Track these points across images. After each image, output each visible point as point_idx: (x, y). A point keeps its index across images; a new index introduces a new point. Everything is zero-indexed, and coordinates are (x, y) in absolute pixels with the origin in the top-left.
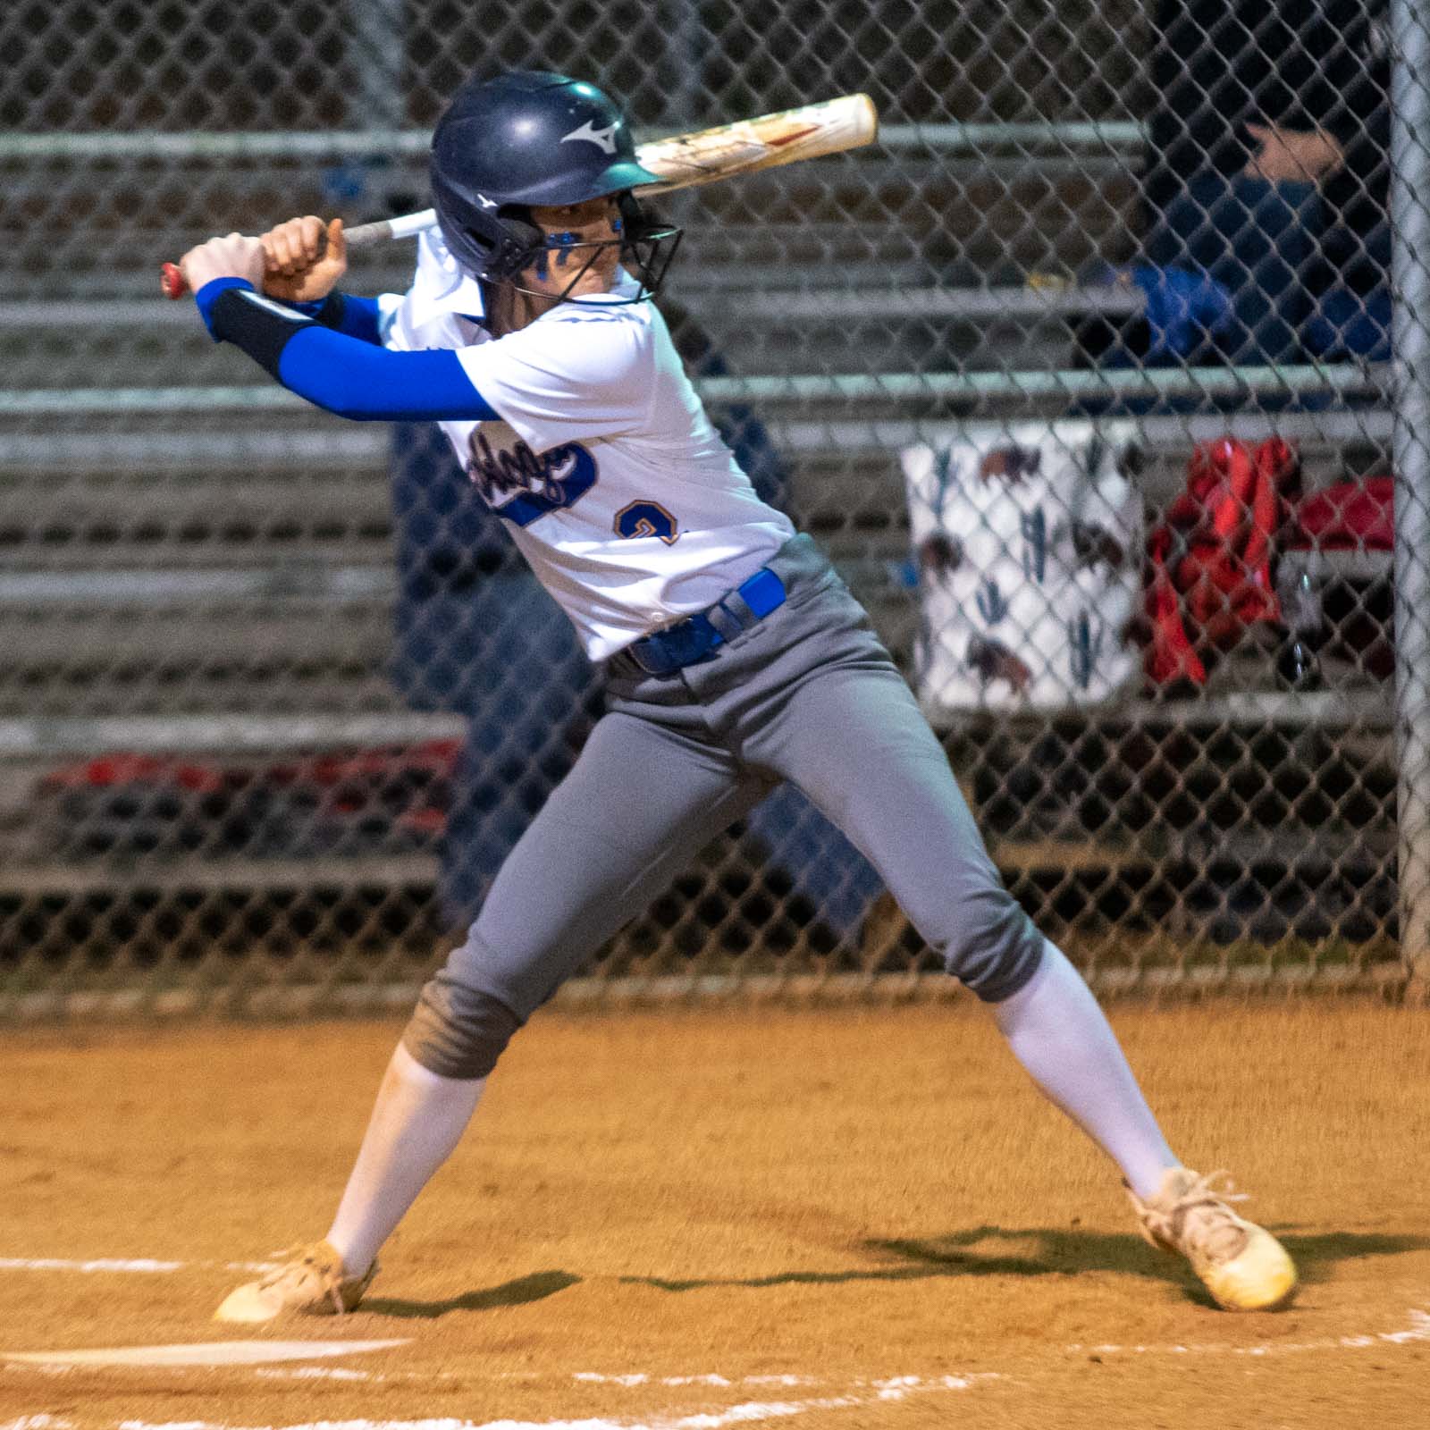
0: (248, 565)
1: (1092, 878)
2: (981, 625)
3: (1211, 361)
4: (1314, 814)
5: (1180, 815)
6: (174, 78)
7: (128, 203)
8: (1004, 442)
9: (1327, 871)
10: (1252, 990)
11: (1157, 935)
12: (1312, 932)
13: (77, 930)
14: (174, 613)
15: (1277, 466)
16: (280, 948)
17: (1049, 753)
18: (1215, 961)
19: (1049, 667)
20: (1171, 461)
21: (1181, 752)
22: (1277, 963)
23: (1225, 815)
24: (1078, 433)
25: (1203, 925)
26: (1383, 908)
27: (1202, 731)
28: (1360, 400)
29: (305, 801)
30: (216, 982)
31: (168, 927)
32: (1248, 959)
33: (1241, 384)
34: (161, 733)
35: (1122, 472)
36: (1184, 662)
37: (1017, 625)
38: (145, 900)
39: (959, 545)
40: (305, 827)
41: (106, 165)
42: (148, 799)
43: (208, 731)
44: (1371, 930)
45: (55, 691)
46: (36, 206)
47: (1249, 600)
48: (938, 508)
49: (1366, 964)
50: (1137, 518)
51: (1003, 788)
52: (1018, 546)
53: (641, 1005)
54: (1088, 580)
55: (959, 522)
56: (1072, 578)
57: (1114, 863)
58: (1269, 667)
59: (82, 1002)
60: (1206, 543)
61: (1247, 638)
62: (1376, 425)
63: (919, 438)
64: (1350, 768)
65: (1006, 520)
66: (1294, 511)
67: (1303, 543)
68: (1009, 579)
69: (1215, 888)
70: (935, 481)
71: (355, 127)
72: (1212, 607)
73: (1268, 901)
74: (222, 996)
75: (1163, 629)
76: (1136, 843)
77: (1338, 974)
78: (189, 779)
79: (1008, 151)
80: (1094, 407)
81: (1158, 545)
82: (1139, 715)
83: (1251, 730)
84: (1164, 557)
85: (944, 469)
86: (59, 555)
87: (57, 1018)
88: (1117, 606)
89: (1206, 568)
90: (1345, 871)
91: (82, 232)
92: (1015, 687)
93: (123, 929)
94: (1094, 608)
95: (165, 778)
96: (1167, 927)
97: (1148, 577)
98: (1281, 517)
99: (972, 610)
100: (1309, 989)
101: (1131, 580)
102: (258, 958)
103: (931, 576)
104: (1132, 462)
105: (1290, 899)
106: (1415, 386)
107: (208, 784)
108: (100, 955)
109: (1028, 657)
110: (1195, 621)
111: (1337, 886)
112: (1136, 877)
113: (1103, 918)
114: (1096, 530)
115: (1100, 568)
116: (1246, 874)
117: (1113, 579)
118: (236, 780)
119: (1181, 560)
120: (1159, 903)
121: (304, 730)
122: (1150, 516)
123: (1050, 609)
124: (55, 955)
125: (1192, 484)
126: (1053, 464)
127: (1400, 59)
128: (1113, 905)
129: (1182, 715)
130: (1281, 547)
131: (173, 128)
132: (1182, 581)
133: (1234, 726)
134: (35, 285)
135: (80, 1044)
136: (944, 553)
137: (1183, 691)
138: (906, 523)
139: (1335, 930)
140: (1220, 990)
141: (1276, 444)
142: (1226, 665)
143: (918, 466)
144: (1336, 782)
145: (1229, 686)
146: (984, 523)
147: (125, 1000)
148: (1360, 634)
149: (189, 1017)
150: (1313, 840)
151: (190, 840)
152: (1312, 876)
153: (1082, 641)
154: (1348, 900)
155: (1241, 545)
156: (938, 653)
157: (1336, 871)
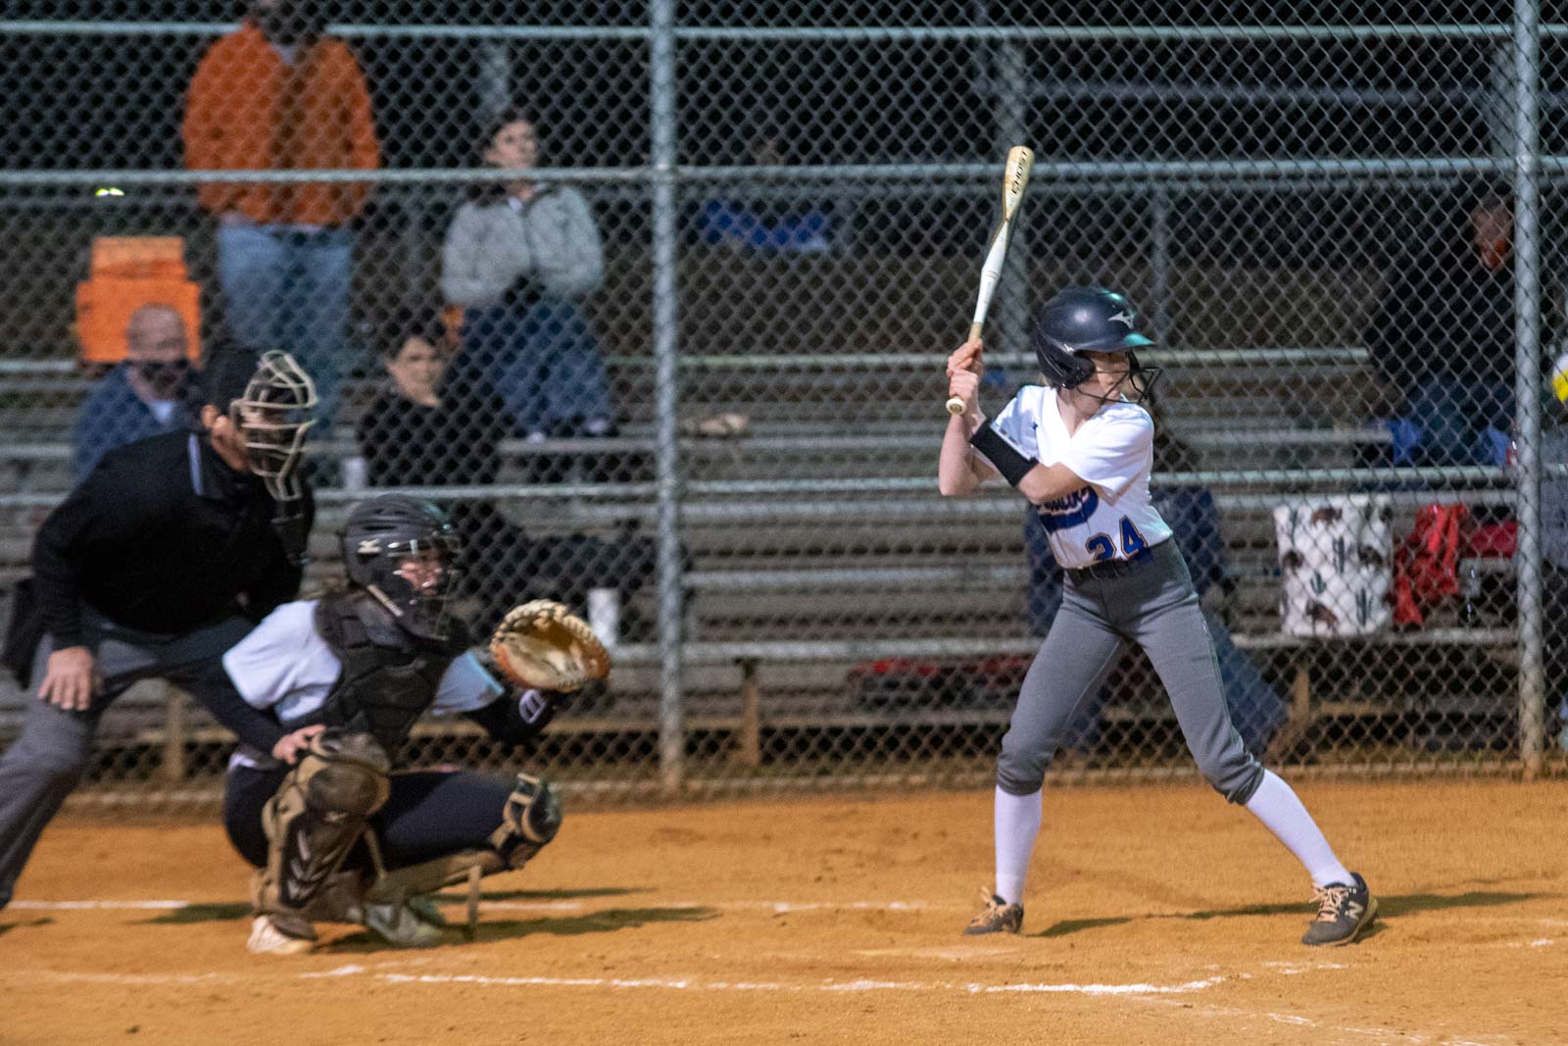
0: (954, 566)
1: (1369, 719)
2: (1313, 595)
3: (1427, 464)
4: (1478, 688)
5: (1412, 688)
6: (917, 327)
7: (894, 388)
8: (1325, 505)
9: (1484, 716)
10: (1448, 774)
11: (1401, 746)
12: (1477, 745)
13: (870, 744)
14: (917, 590)
15: (1459, 517)
16: (969, 754)
17: (1347, 658)
18: (1429, 761)
19: (1347, 616)
20: (1408, 514)
21: (1412, 657)
22: (1459, 761)
23: (1434, 688)
24: (1361, 500)
25: (1423, 742)
26: (1510, 735)
27: (1423, 647)
28: (1501, 485)
29: (981, 682)
30: (937, 769)
31: (915, 743)
32: (1444, 759)
33: (1442, 475)
34: (909, 648)
35: (1383, 519)
36: (1413, 613)
37: (1332, 595)
38: (903, 729)
39: (1303, 556)
40: (981, 693)
41: (884, 369)
42: (904, 681)
43: (933, 647)
44: (1505, 745)
45: (859, 627)
46: (849, 389)
47: (1445, 583)
48: (1291, 537)
49: (1503, 761)
50: (1390, 542)
51: (1324, 675)
52: (1331, 556)
53: (1146, 781)
54: (1366, 572)
55: (1303, 545)
56: (1359, 571)
57: (1379, 713)
58: (1456, 615)
59: (872, 780)
60: (1424, 555)
62: (1508, 497)
63: (1283, 503)
64: (1495, 665)
65: (1326, 543)
66: (1468, 539)
67: (1471, 554)
68: (1327, 572)
69: (1429, 724)
70: (1290, 525)
71: (1003, 351)
72: (1427, 587)
73: (1455, 730)
74: (940, 777)
75: (1403, 597)
76: (1390, 702)
77: (1490, 767)
78: (924, 671)
79: (1329, 362)
80: (1369, 487)
81: (1402, 555)
82: (1391, 639)
83: (1447, 647)
84: (1404, 561)
85: (1294, 518)
86: (862, 560)
87: (861, 788)
88: (1381, 584)
89: (1425, 567)
90: (1493, 717)
91: (872, 402)
92: (1330, 625)
93: (892, 743)
94: (1370, 585)
95: (914, 669)
96: (1405, 745)
97: (1395, 572)
98: (1461, 542)
99: (1309, 588)
100: (1475, 774)
101: (1387, 572)
102: (958, 758)
103: (1288, 571)
104: (1387, 514)
105: (1466, 729)
106: (1528, 477)
107: (933, 674)
108: (881, 756)
109: (1337, 611)
110: (1420, 592)
111: (1489, 724)
112: (1390, 719)
113: (1374, 739)
114: (1370, 548)
115: (1372, 568)
116: (1444, 717)
117: (1378, 571)
118: (948, 671)
119: (1412, 563)
120: (1401, 732)
121: (980, 646)
122: (1396, 541)
123: (1348, 587)
124: (859, 757)
125: (1417, 526)
126: (1349, 516)
127: (1520, 316)
128: (1379, 733)
129: (1412, 639)
130: (1462, 556)
131: (917, 351)
132: (1412, 573)
133: (1438, 645)
134: (848, 428)
135: (872, 800)
136: (1295, 559)
137: (1413, 627)
138: (1276, 544)
139: (1488, 744)
140: (1431, 775)
141: (1458, 507)
142: (1434, 614)
143: (1282, 516)
144: (1489, 671)
145: (1435, 625)
146: (1315, 543)
147: (893, 779)
148: (1501, 599)
149: (924, 787)
150: (1477, 700)
151: (924, 701)
152: (1478, 719)
153: (1362, 601)
154: (1494, 730)
155: (1442, 556)
156: (1292, 610)
157: (1488, 715)
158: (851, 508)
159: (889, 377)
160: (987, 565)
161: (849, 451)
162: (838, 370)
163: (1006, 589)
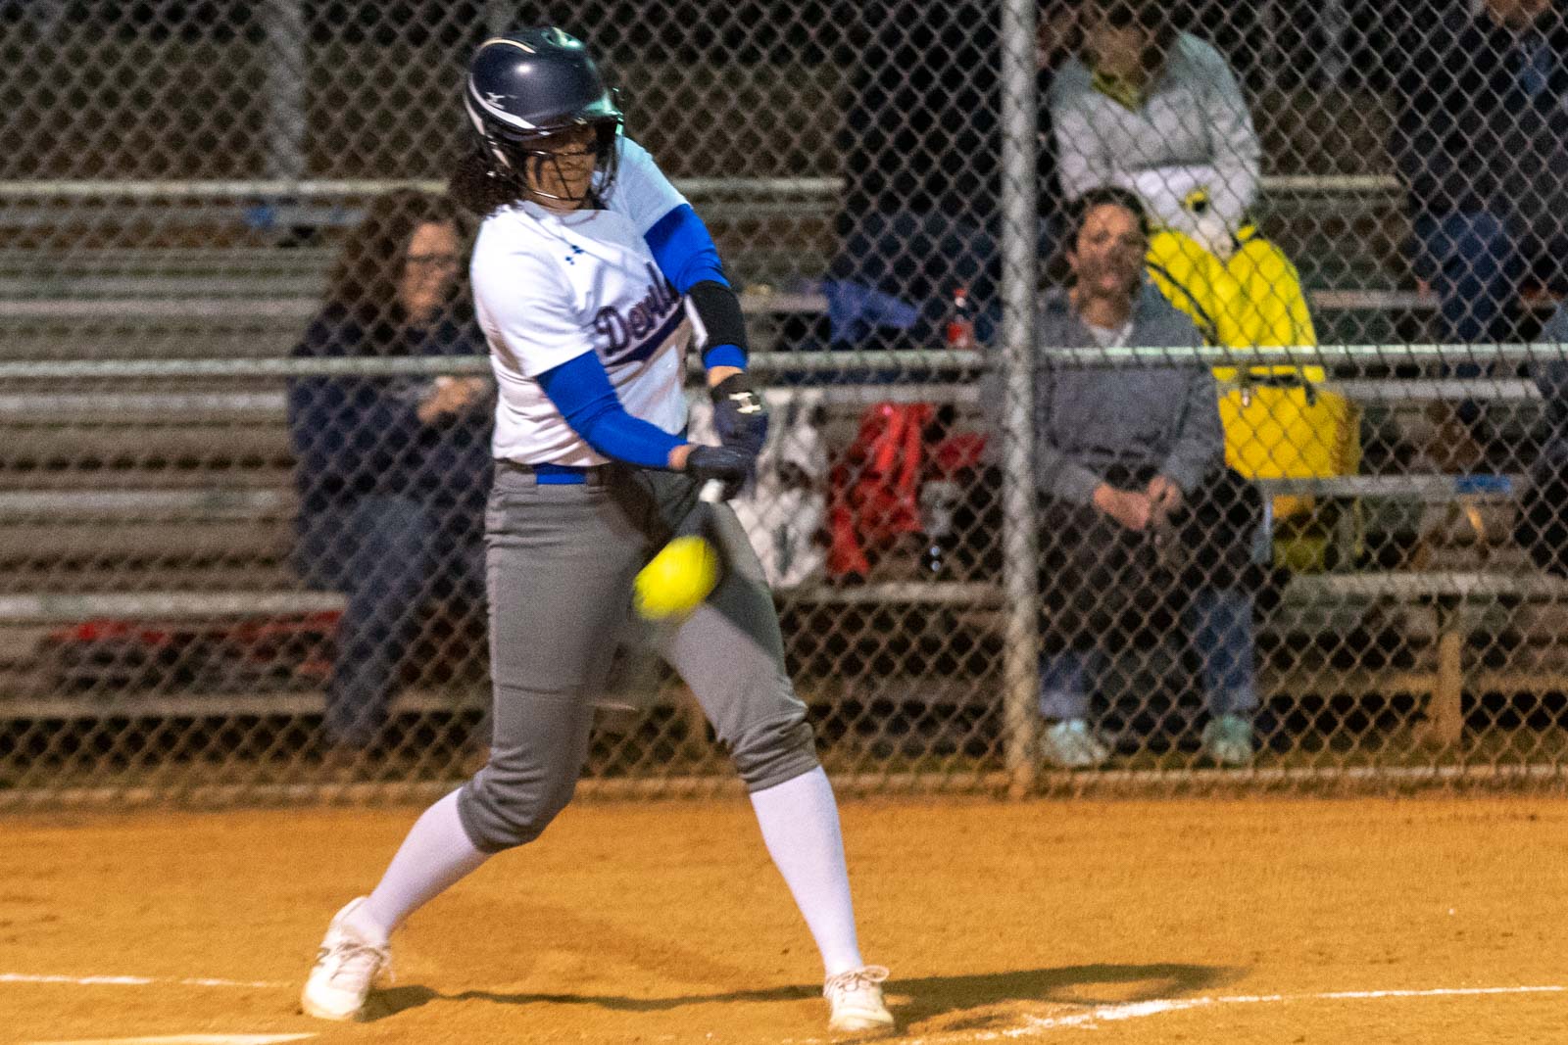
0: (194, 487)
4: (946, 666)
5: (853, 667)
10: (901, 790)
11: (835, 749)
12: (944, 749)
14: (141, 522)
15: (921, 421)
18: (875, 771)
20: (848, 418)
21: (853, 622)
22: (919, 772)
23: (883, 667)
24: (782, 396)
25: (867, 744)
26: (992, 733)
27: (869, 607)
29: (232, 654)
30: (167, 781)
33: (896, 362)
34: (130, 605)
36: (855, 560)
38: (118, 722)
42: (121, 652)
43: (164, 604)
44: (984, 749)
45: (58, 575)
47: (901, 516)
49: (981, 772)
58: (915, 563)
59: (72, 796)
60: (871, 476)
61: (900, 543)
64: (971, 635)
66: (933, 454)
67: (937, 475)
72: (875, 522)
73: (913, 727)
75: (841, 536)
76: (820, 686)
77: (962, 779)
78: (150, 638)
81: (839, 477)
82: (822, 596)
83: (902, 608)
84: (842, 484)
86: (61, 477)
87: (56, 805)
89: (872, 493)
90: (966, 708)
95: (136, 635)
96: (842, 748)
98: (924, 457)
100: (942, 791)
107: (164, 643)
108: (87, 762)
110: (865, 529)
111: (961, 719)
112: (820, 710)
118: (185, 639)
119: (853, 488)
120: (836, 730)
125: (861, 433)
129: (852, 596)
130: (925, 478)
132: (854, 501)
133: (889, 605)
137: (855, 580)
139: (961, 747)
140: (878, 790)
141: (920, 407)
142: (886, 560)
145: (885, 577)
147: (103, 794)
149: (147, 805)
150: (945, 684)
151: (150, 682)
152: (946, 711)
155: (896, 477)
158: (45, 404)
159: (104, 213)
160: (243, 487)
161: (44, 320)
162: (30, 202)
163: (268, 521)
